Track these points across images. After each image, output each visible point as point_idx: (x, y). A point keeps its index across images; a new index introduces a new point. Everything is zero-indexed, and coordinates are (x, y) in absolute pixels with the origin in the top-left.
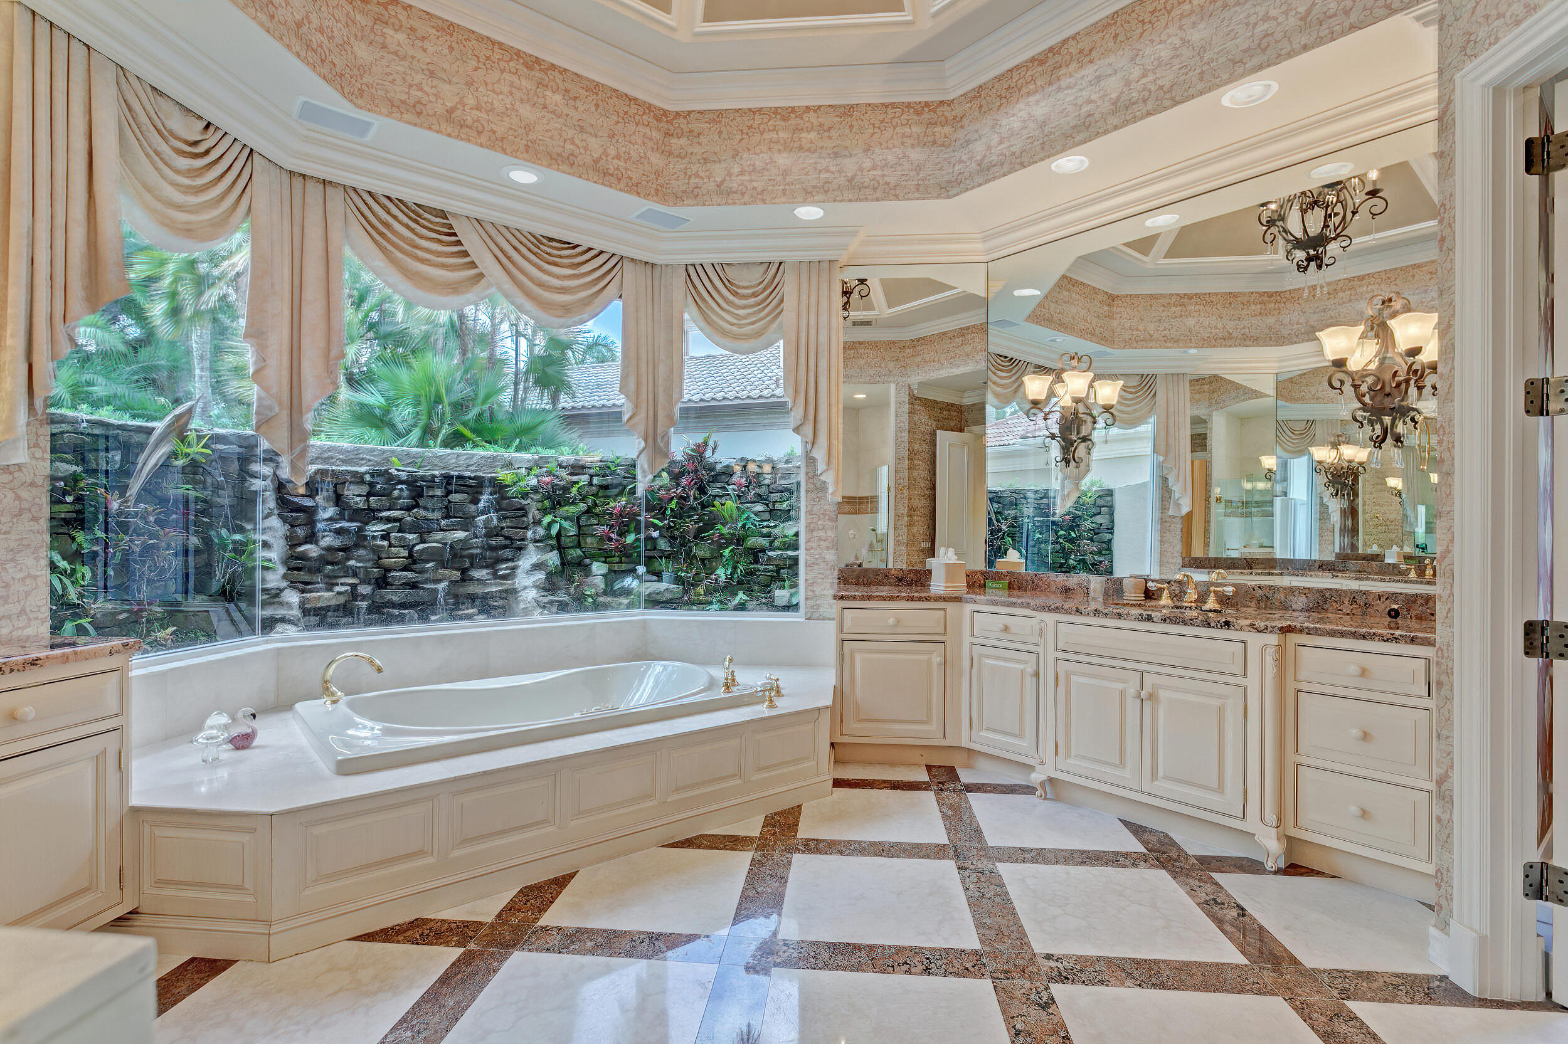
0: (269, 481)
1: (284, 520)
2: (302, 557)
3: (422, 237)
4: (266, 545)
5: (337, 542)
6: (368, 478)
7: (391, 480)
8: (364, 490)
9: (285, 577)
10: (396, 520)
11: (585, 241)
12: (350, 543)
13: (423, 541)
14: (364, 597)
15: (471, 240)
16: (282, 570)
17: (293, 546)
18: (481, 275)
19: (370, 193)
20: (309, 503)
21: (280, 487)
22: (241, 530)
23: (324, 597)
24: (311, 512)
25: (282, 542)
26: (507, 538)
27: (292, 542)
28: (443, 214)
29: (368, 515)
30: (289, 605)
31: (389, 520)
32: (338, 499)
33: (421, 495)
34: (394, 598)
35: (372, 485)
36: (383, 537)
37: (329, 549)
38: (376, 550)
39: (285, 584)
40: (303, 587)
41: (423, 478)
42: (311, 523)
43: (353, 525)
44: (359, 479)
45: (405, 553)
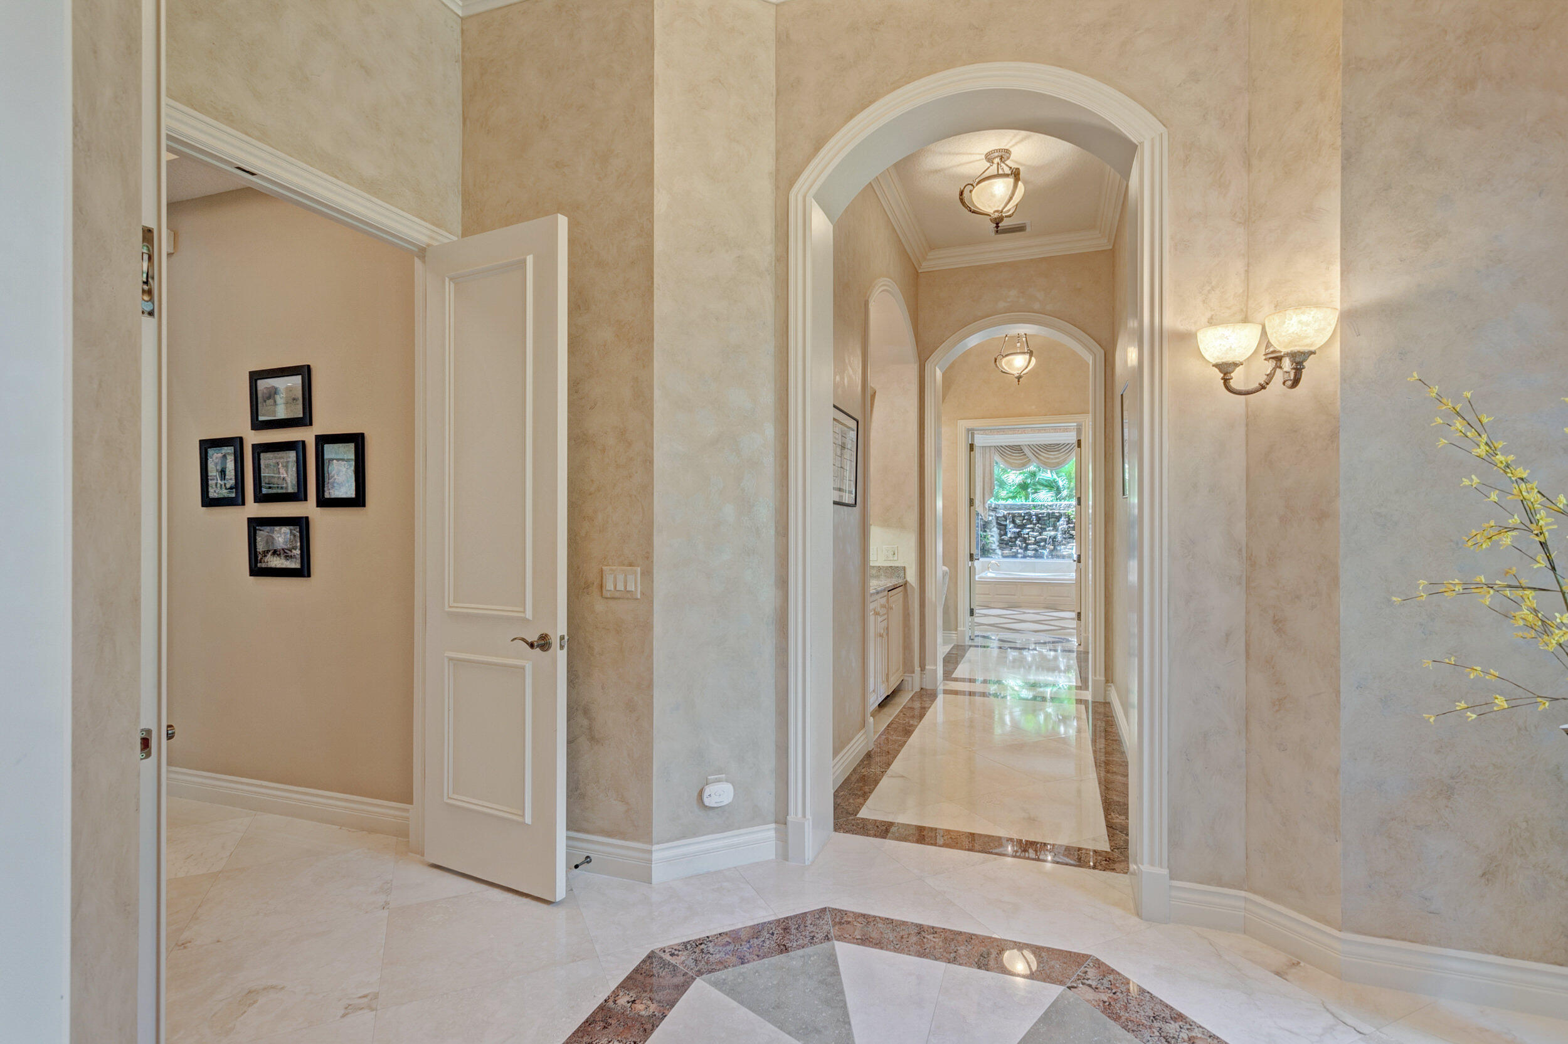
0: (994, 517)
1: (998, 529)
2: (1003, 540)
3: (1014, 453)
4: (992, 536)
5: (1013, 536)
6: (1023, 514)
7: (1030, 515)
8: (1022, 518)
9: (998, 546)
10: (1031, 528)
11: (1062, 442)
12: (1017, 536)
13: (1041, 535)
14: (1020, 553)
15: (1026, 451)
16: (997, 544)
17: (1001, 537)
18: (1030, 459)
19: (1001, 446)
20: (1004, 523)
21: (997, 518)
22: (985, 531)
23: (1006, 552)
24: (1006, 526)
25: (998, 535)
26: (1071, 535)
27: (1001, 535)
28: (1019, 446)
29: (1023, 527)
30: (998, 555)
31: (1029, 528)
32: (1013, 522)
33: (1040, 520)
34: (1030, 554)
35: (1024, 517)
36: (1027, 534)
37: (1011, 538)
38: (1025, 538)
39: (998, 548)
40: (1001, 548)
41: (1040, 514)
42: (1006, 529)
43: (1018, 530)
44: (1020, 515)
45: (1033, 539)
